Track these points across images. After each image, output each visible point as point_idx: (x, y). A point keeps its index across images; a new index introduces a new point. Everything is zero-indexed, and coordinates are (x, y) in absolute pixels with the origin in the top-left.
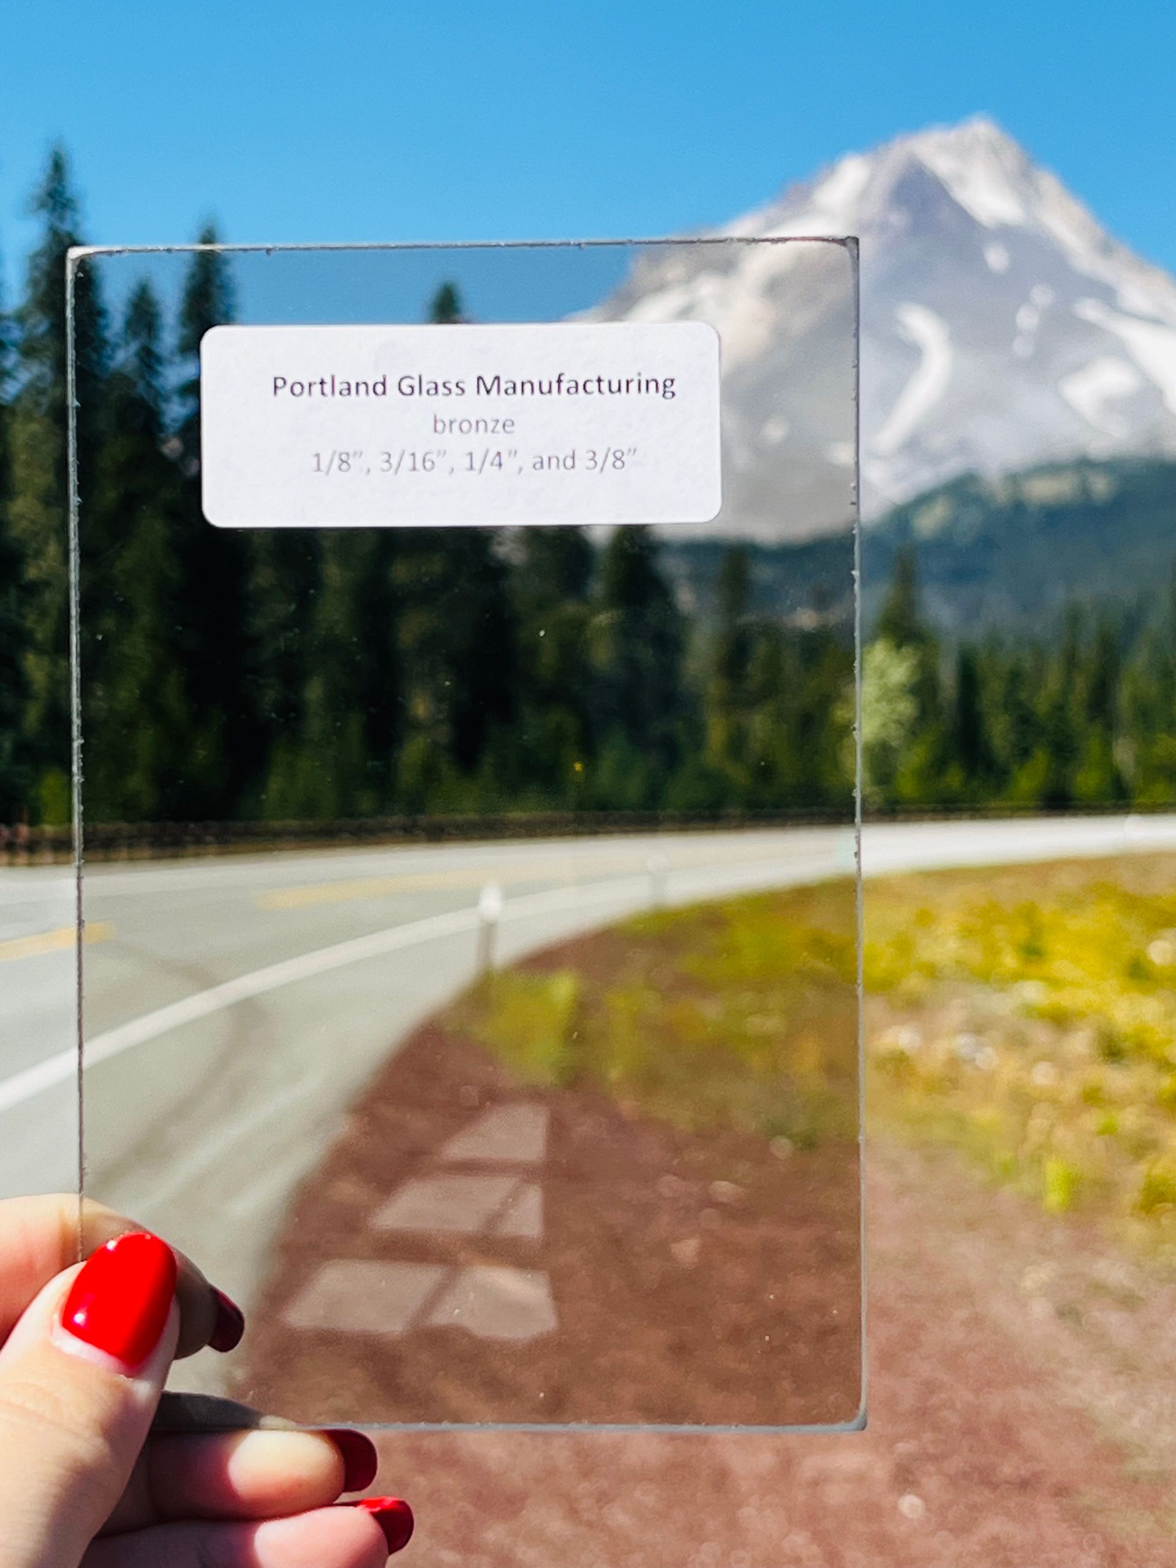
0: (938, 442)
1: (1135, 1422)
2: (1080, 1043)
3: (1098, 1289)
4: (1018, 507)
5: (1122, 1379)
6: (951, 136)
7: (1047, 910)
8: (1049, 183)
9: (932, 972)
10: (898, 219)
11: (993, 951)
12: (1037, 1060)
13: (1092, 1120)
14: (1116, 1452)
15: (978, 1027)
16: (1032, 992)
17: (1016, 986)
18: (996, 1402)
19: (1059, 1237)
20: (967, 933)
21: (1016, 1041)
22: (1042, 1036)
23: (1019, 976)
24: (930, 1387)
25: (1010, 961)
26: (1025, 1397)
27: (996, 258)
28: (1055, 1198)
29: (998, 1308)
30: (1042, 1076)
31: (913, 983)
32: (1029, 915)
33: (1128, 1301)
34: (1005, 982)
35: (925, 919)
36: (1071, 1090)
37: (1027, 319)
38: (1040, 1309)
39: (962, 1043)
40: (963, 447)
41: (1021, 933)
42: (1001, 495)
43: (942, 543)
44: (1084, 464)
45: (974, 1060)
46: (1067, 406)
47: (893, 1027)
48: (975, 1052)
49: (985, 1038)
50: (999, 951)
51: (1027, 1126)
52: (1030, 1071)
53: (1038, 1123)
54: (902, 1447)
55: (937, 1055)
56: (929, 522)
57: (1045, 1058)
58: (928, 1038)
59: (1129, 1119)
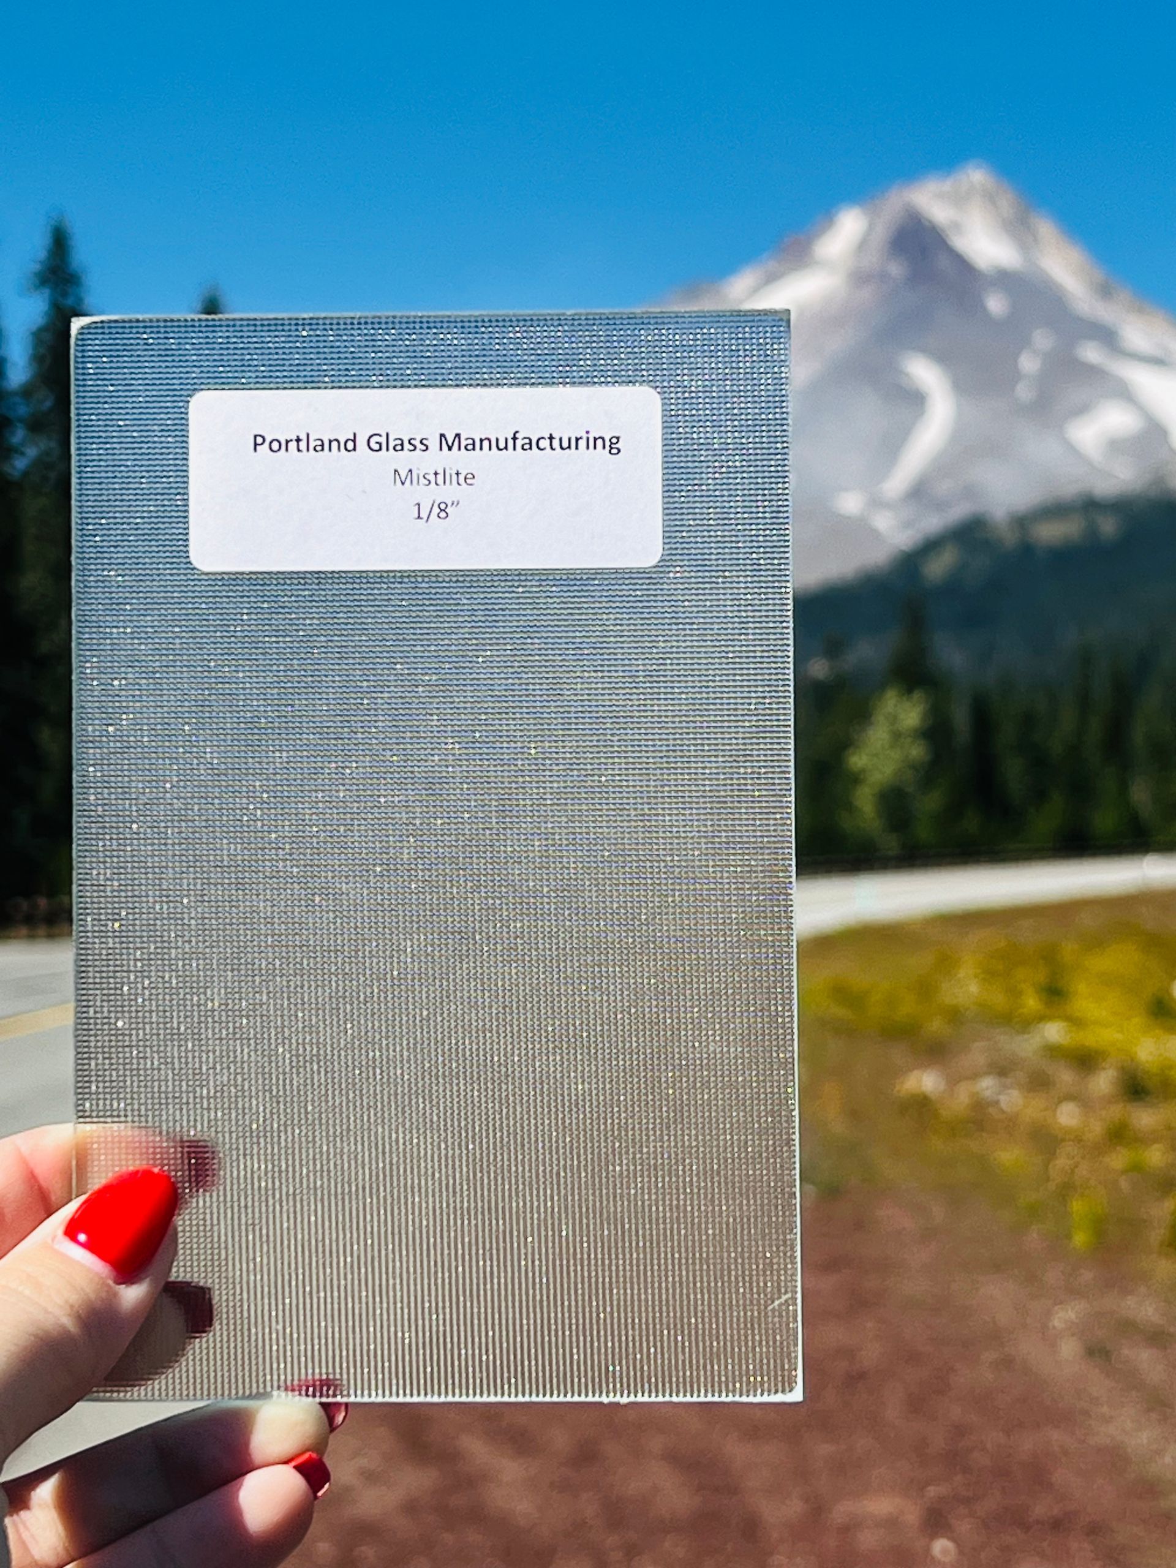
0: (944, 488)
1: (1168, 1459)
2: (1104, 1082)
3: (1127, 1327)
4: (1027, 549)
5: (1154, 1416)
6: (947, 186)
7: (1069, 950)
8: (1046, 229)
9: (955, 1016)
10: (896, 269)
11: (1014, 993)
12: (1060, 1102)
13: (1118, 1159)
14: (1150, 1489)
15: (1002, 1069)
16: (1054, 1032)
17: (1041, 1025)
18: (1027, 1444)
19: (1087, 1276)
20: (989, 975)
21: (1039, 1083)
22: (1066, 1077)
23: (1041, 1018)
24: (960, 1431)
25: (1032, 1003)
26: (1056, 1437)
27: (996, 304)
28: (1080, 1239)
29: (1028, 1348)
30: (1068, 1116)
31: (936, 1026)
32: (1049, 957)
33: (1156, 1338)
34: (1027, 1024)
35: (946, 963)
36: (1096, 1129)
37: (1029, 364)
38: (1069, 1349)
39: (987, 1085)
40: (969, 492)
41: (1041, 975)
42: (1010, 539)
43: (952, 588)
44: (1090, 505)
45: (997, 1102)
46: (1071, 449)
47: (916, 1072)
48: (999, 1094)
49: (1009, 1081)
50: (1021, 993)
51: (1050, 1166)
52: (1055, 1111)
53: (1062, 1162)
54: (932, 1491)
55: (961, 1099)
56: (937, 568)
57: (1070, 1097)
58: (953, 1081)
59: (1155, 1156)
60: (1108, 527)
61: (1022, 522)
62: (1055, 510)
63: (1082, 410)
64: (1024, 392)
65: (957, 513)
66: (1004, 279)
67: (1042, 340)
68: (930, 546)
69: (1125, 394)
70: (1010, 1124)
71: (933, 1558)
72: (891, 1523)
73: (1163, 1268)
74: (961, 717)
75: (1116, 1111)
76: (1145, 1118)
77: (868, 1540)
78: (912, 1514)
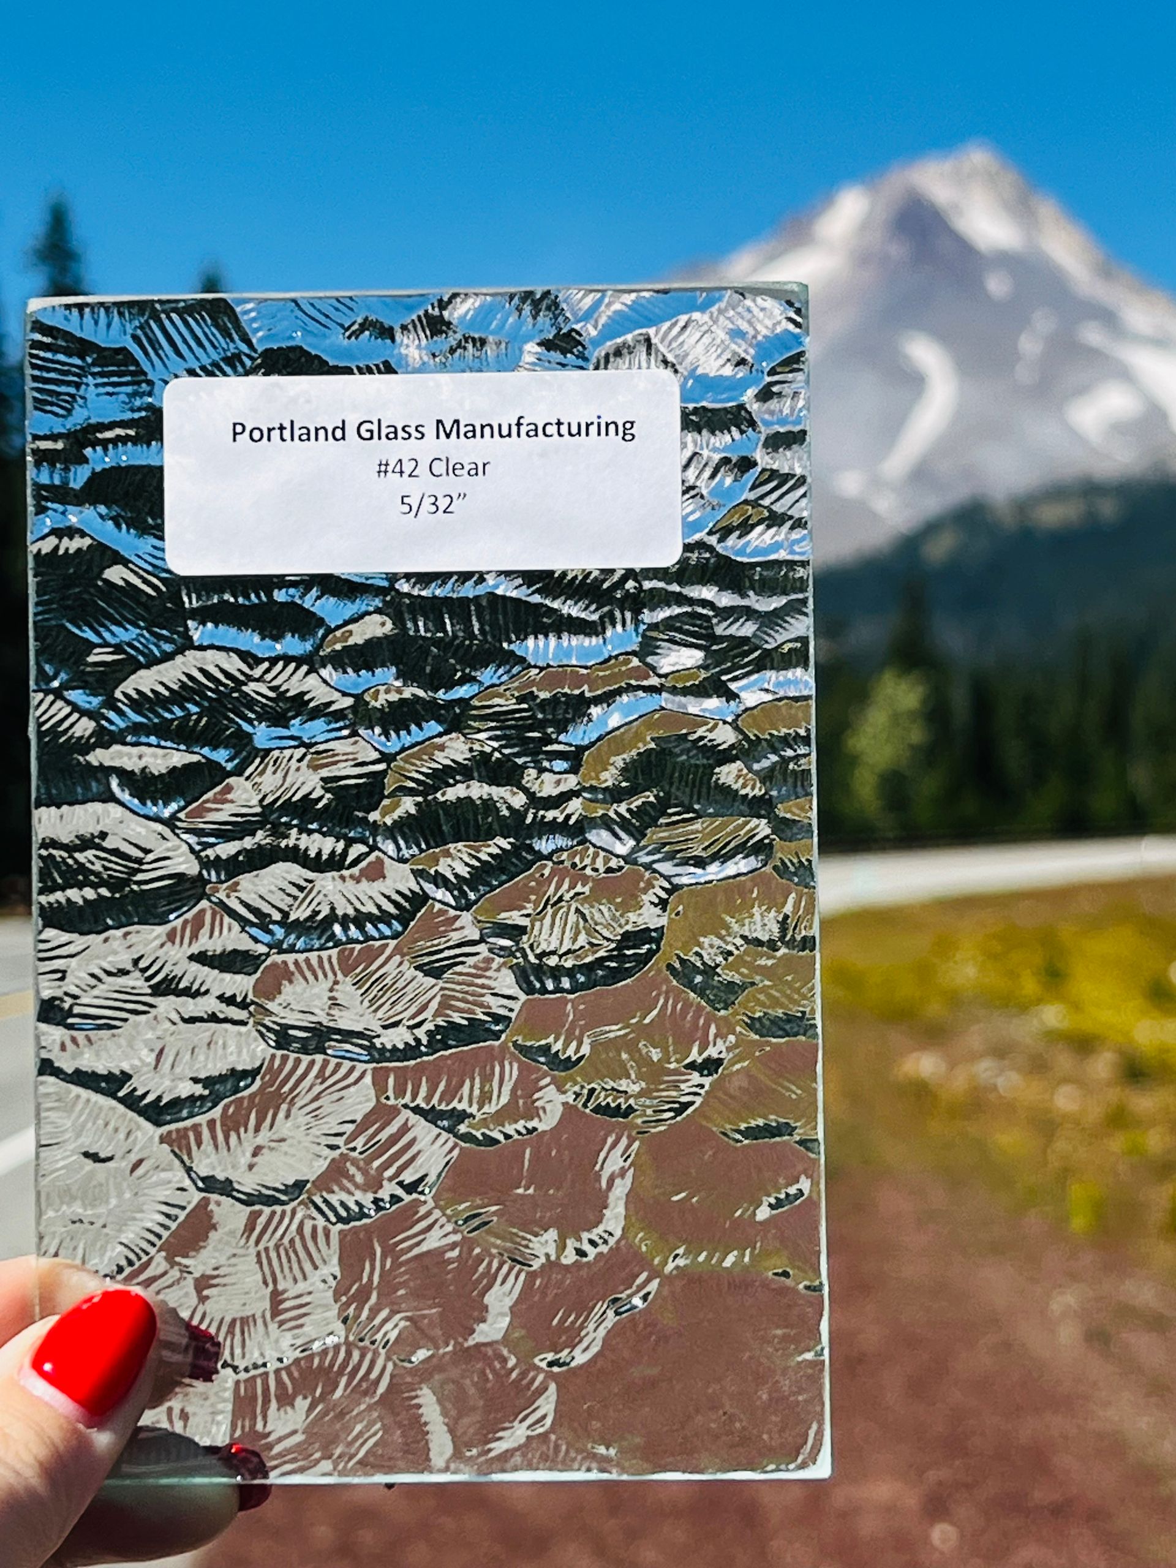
0: (944, 468)
1: (1167, 1446)
2: (1102, 1065)
3: (1127, 1313)
4: (1026, 533)
5: (1153, 1400)
6: (949, 166)
7: (1066, 932)
8: (1048, 211)
9: (954, 1000)
10: (898, 251)
11: (1013, 975)
12: (1059, 1084)
13: (1117, 1143)
14: (1150, 1475)
15: (1001, 1051)
16: (1052, 1015)
17: (1040, 1007)
18: (1027, 1429)
19: (1087, 1259)
20: (987, 957)
21: (1038, 1066)
22: (1064, 1061)
23: (1039, 1001)
24: (959, 1415)
25: (1030, 986)
26: (1055, 1422)
27: (997, 285)
28: (1079, 1222)
29: (1027, 1332)
30: (1065, 1100)
31: (935, 1009)
32: (1047, 939)
33: (1157, 1323)
34: (1024, 1007)
35: (945, 946)
36: (1095, 1112)
37: (1030, 345)
38: (1068, 1334)
39: (985, 1069)
40: (968, 473)
41: (1039, 958)
42: (1008, 520)
43: (952, 571)
44: (1090, 489)
45: (994, 1086)
46: (1071, 431)
47: (915, 1055)
48: (997, 1076)
49: (1006, 1062)
50: (1019, 976)
51: (1049, 1151)
52: (1052, 1094)
53: (1061, 1145)
54: (932, 1476)
55: (959, 1083)
56: (939, 549)
57: (1066, 1080)
58: (952, 1065)
59: (1155, 1141)
60: (1108, 509)
61: (1023, 505)
62: (1057, 493)
63: (1082, 390)
64: (1024, 374)
65: (957, 494)
66: (1005, 260)
67: (1043, 322)
68: (931, 529)
69: (1125, 375)
70: (1009, 1108)
71: (932, 1545)
72: (890, 1509)
73: (1162, 1253)
74: (960, 699)
75: (1114, 1095)
76: (1144, 1102)
77: (868, 1526)
78: (911, 1500)
